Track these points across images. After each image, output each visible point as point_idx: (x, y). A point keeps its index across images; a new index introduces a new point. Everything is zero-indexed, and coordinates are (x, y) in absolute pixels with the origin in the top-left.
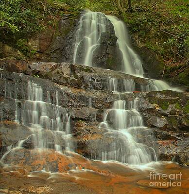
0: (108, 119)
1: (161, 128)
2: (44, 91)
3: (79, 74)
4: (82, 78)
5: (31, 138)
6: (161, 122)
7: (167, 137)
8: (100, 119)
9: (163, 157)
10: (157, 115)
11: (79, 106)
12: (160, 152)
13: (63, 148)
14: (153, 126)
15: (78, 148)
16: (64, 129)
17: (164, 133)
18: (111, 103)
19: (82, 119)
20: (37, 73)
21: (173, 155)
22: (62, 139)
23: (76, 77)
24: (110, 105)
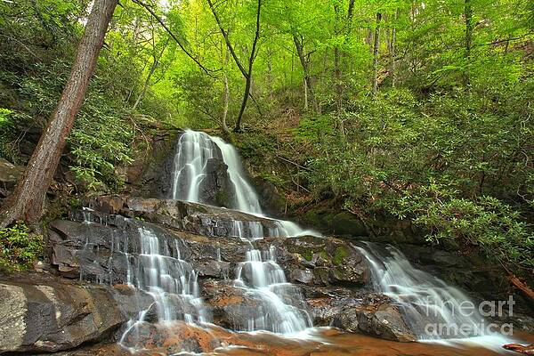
0: (243, 275)
1: (307, 284)
2: (161, 242)
3: (194, 216)
4: (200, 221)
5: (154, 307)
6: (306, 276)
7: (318, 295)
8: (233, 276)
9: (319, 322)
10: (300, 267)
11: (205, 260)
12: (315, 315)
13: (195, 318)
14: (297, 282)
15: (215, 317)
16: (191, 291)
17: (314, 290)
18: (244, 254)
19: (212, 277)
20: (142, 215)
21: (330, 318)
22: (192, 306)
23: (191, 219)
24: (242, 257)
